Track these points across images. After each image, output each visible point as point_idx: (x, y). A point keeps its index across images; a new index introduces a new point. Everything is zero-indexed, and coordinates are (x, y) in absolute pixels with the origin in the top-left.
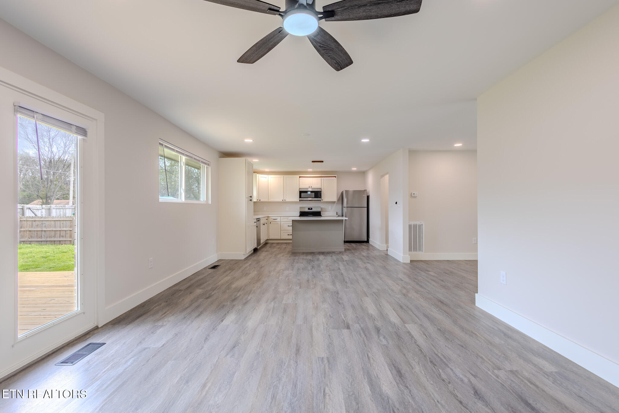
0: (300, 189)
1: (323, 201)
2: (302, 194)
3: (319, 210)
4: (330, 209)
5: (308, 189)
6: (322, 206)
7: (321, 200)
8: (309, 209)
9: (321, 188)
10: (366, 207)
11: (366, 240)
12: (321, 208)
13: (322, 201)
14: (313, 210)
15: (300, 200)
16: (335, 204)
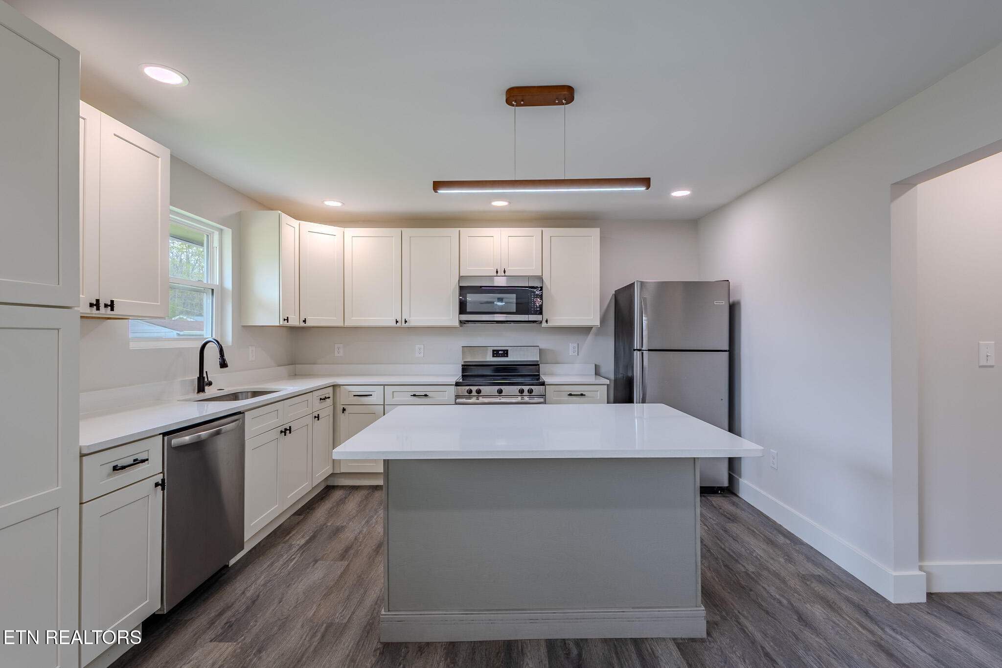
0: (461, 278)
1: (550, 324)
2: (470, 298)
3: (532, 356)
4: (571, 353)
5: (493, 280)
6: (545, 342)
7: (541, 322)
8: (496, 353)
9: (540, 278)
10: (727, 349)
11: (726, 484)
12: (540, 350)
13: (544, 324)
14: (513, 357)
15: (461, 322)
16: (590, 337)
